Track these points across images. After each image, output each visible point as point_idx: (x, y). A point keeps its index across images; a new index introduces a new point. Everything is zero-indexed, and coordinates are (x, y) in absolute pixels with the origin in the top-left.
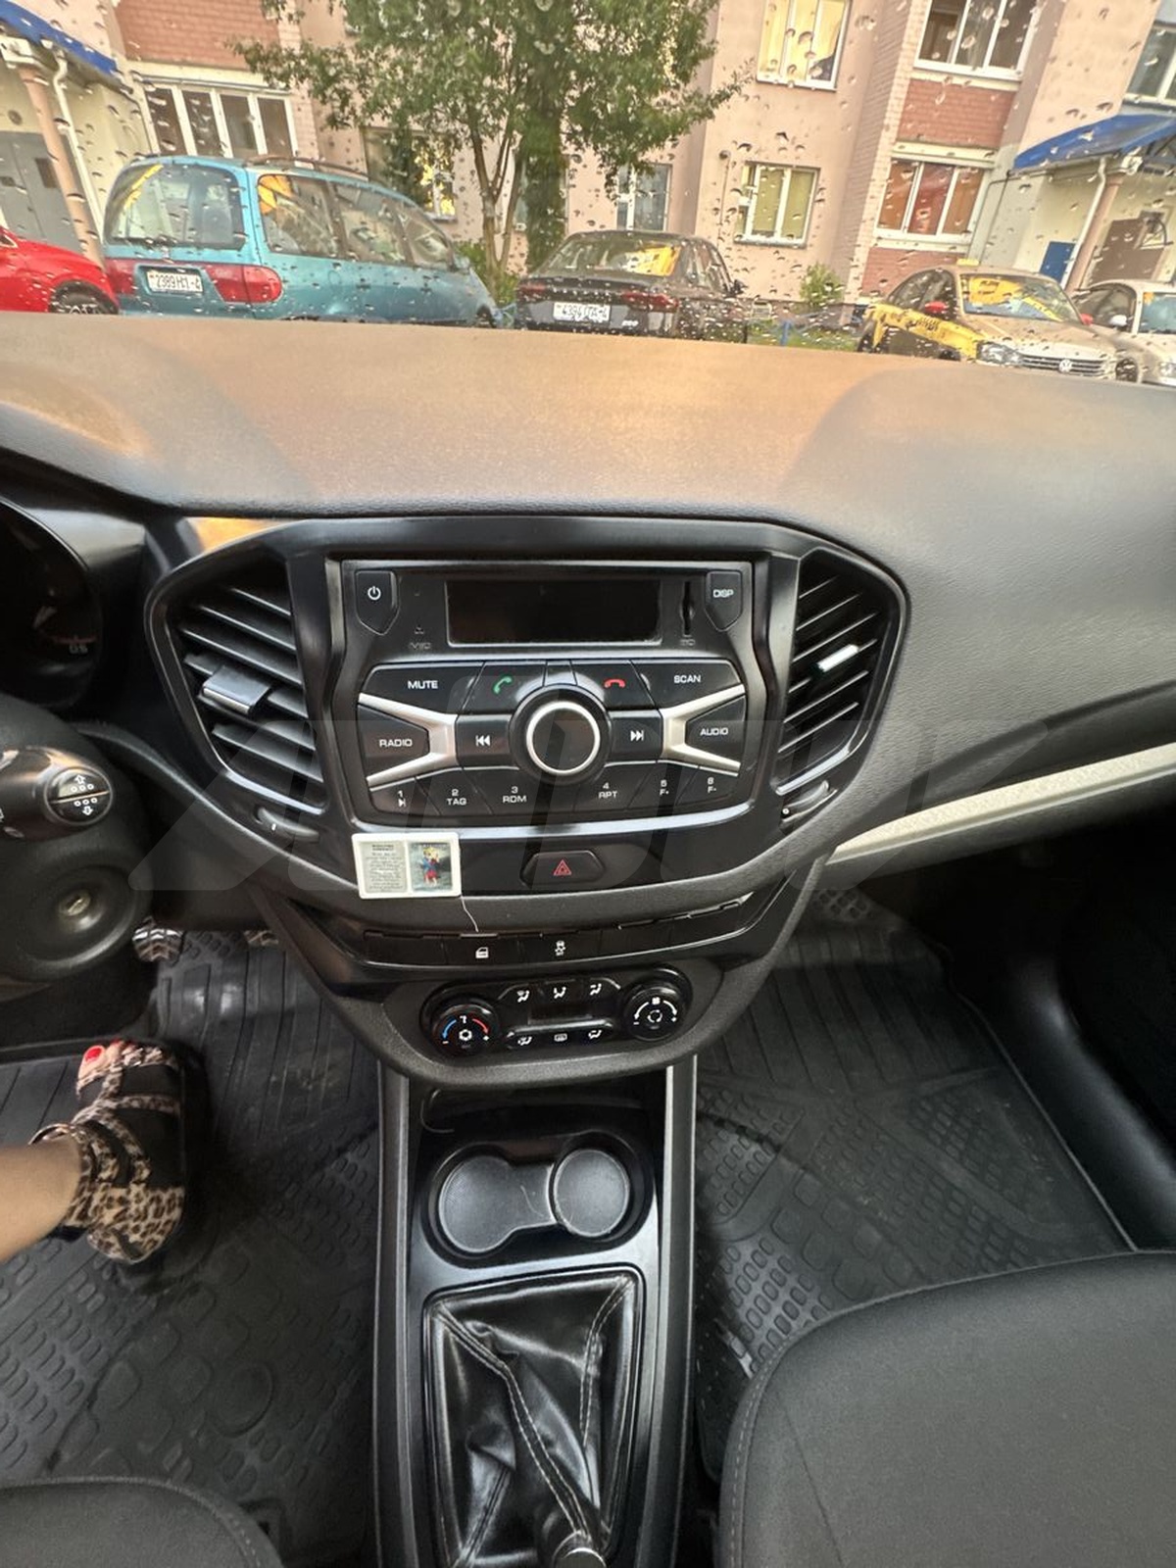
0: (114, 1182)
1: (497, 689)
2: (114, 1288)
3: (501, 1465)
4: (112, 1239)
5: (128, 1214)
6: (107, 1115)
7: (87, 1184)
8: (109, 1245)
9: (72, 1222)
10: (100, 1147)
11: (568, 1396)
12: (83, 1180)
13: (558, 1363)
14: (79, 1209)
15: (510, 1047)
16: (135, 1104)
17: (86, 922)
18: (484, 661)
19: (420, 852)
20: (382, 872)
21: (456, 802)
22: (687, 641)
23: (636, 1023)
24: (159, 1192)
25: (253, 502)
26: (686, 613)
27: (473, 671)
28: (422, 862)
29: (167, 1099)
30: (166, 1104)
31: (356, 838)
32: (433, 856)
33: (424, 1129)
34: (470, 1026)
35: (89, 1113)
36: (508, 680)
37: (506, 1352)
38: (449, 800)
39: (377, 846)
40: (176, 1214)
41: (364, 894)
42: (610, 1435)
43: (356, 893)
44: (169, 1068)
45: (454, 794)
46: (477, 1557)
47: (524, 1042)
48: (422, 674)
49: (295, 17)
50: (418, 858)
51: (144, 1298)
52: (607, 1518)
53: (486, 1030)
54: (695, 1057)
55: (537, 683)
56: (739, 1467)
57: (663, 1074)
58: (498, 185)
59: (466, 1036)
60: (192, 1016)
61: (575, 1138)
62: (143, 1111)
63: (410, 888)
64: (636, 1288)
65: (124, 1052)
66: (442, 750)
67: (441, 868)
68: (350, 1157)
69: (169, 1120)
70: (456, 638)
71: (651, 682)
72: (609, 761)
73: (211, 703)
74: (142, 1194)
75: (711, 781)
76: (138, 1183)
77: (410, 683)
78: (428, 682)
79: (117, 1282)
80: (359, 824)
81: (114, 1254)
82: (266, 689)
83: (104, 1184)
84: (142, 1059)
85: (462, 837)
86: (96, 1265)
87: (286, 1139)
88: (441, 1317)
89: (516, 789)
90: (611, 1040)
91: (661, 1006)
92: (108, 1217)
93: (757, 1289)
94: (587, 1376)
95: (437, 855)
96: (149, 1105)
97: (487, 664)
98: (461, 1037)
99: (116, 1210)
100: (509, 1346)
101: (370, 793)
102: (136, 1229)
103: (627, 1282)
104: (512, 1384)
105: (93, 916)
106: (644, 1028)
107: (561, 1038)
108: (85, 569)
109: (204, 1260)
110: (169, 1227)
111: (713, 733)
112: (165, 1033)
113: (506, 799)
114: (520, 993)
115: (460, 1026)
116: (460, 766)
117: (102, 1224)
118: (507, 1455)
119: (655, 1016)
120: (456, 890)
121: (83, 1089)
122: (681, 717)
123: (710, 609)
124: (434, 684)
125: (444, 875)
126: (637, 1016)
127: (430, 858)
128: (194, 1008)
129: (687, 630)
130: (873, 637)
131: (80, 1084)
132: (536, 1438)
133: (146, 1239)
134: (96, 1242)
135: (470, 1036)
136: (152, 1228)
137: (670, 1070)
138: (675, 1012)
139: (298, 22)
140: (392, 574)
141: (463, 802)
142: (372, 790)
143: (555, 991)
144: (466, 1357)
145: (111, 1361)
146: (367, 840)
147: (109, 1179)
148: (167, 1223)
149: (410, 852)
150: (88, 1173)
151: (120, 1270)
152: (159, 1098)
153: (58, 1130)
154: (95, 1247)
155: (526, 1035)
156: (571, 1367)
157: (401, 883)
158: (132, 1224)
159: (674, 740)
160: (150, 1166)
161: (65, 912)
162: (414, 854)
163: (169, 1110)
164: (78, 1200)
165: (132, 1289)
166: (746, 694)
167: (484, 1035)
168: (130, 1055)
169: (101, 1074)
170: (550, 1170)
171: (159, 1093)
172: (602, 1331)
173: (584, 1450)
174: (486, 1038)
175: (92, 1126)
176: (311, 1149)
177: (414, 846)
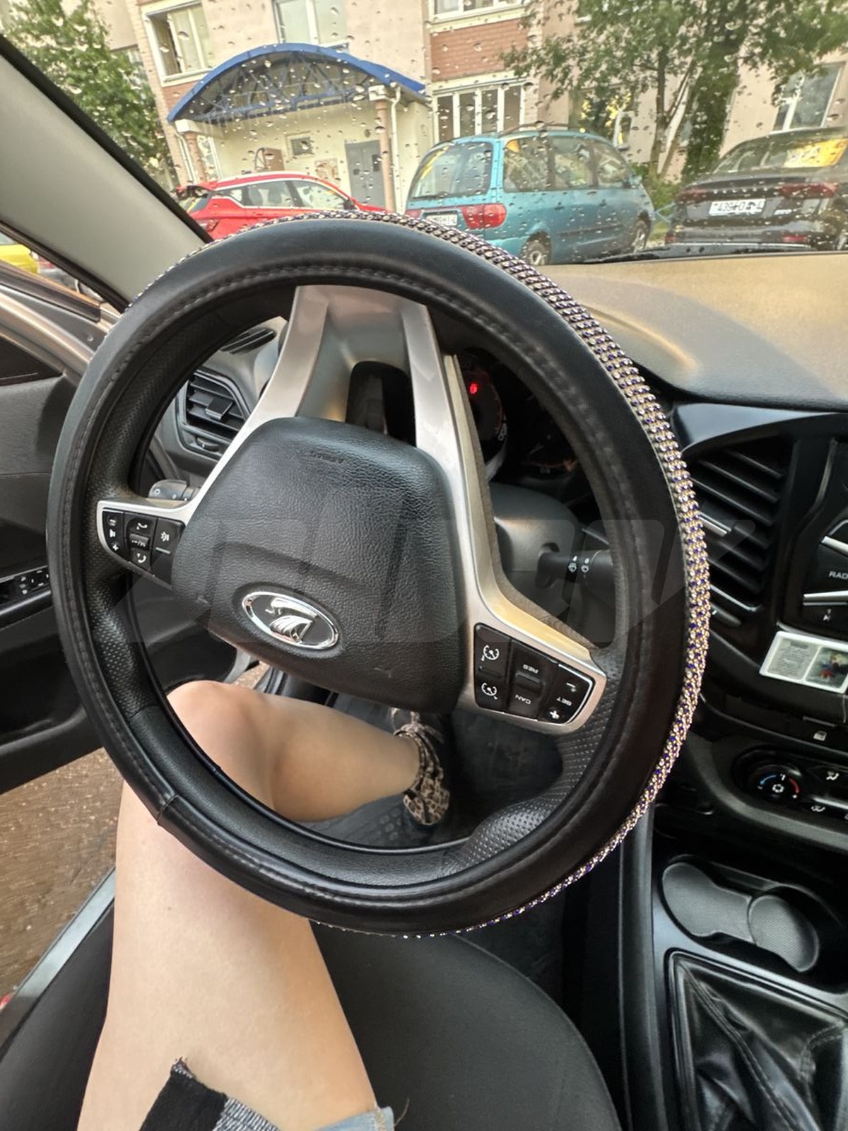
0: (431, 776)
3: (729, 1102)
4: (421, 806)
5: (433, 795)
8: (419, 808)
9: (413, 789)
14: (417, 783)
15: (807, 810)
16: (431, 732)
19: (828, 656)
20: (788, 661)
24: (443, 790)
28: (825, 663)
31: (779, 634)
34: (785, 783)
37: (732, 1019)
39: (796, 644)
40: (447, 806)
41: (764, 673)
43: (757, 671)
47: (817, 809)
49: (542, 22)
50: (825, 660)
53: (797, 791)
58: (671, 114)
59: (778, 789)
63: (803, 678)
74: (439, 788)
76: (439, 781)
80: (785, 627)
81: (418, 815)
83: (427, 775)
88: (682, 970)
92: (425, 793)
94: (802, 1078)
98: (774, 789)
99: (429, 791)
100: (737, 1019)
101: (802, 605)
102: (433, 806)
103: (844, 1027)
114: (831, 774)
115: (778, 780)
120: (843, 689)
125: (838, 676)
127: (833, 663)
132: (779, 1102)
133: (434, 817)
135: (782, 791)
136: (439, 807)
139: (544, 25)
142: (805, 604)
144: (701, 1008)
147: (430, 772)
148: (443, 809)
149: (820, 654)
152: (438, 733)
153: (407, 733)
155: (822, 805)
156: (789, 1064)
157: (798, 673)
158: (433, 802)
160: (444, 773)
162: (823, 656)
164: (418, 778)
167: (795, 793)
170: (748, 900)
172: (812, 1052)
174: (795, 797)
177: (826, 650)
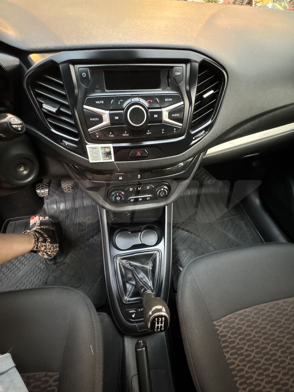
0: (43, 242)
1: (119, 103)
2: (47, 264)
3: (133, 285)
4: (44, 253)
5: (47, 248)
6: (38, 229)
7: (36, 242)
8: (44, 255)
9: (35, 249)
10: (38, 235)
11: (146, 272)
12: (35, 241)
13: (143, 267)
14: (36, 247)
15: (129, 202)
16: (44, 228)
17: (25, 172)
18: (115, 95)
19: (103, 150)
20: (94, 155)
21: (111, 136)
22: (168, 88)
23: (158, 195)
24: (53, 245)
25: (47, 47)
26: (168, 81)
27: (112, 98)
28: (104, 153)
29: (51, 227)
30: (51, 228)
31: (87, 146)
32: (107, 151)
33: (111, 226)
34: (119, 196)
35: (34, 229)
36: (122, 100)
37: (132, 265)
38: (109, 135)
39: (93, 148)
40: (58, 249)
41: (91, 161)
42: (154, 278)
43: (89, 161)
44: (50, 220)
45: (110, 134)
46: (129, 298)
47: (132, 200)
48: (99, 99)
50: (103, 151)
51: (53, 266)
52: (155, 292)
53: (123, 197)
54: (172, 203)
55: (129, 101)
56: (181, 281)
57: (164, 208)
60: (54, 210)
61: (145, 227)
62: (46, 229)
63: (102, 160)
64: (159, 253)
65: (40, 218)
66: (106, 121)
67: (109, 154)
68: (95, 238)
69: (53, 231)
70: (108, 89)
71: (159, 101)
72: (149, 124)
73: (45, 111)
74: (49, 245)
75: (175, 129)
76: (48, 242)
77: (96, 102)
78: (101, 101)
79: (47, 263)
80: (87, 143)
81: (46, 256)
82: (59, 106)
83: (40, 242)
84: (44, 219)
85: (113, 146)
86: (42, 260)
87: (80, 235)
88: (118, 260)
89: (126, 132)
90: (152, 200)
91: (164, 191)
92: (43, 249)
93: (186, 259)
94: (150, 269)
95: (107, 150)
96: (47, 228)
97: (116, 96)
98: (117, 199)
99: (44, 247)
100: (132, 264)
101: (89, 134)
102: (49, 251)
103: (157, 252)
104: (134, 271)
105: (26, 171)
106: (159, 197)
107: (140, 200)
108: (6, 71)
109: (65, 258)
110: (56, 252)
111: (175, 115)
112: (48, 214)
113: (124, 135)
114: (130, 189)
115: (117, 196)
116: (111, 126)
117: (41, 250)
118: (134, 283)
119: (162, 193)
120: (113, 160)
121: (32, 226)
122: (167, 111)
123: (175, 79)
124: (103, 102)
125: (110, 156)
126: (158, 193)
127: (106, 151)
128: (54, 209)
129: (168, 86)
130: (218, 89)
131: (31, 225)
132: (139, 278)
133: (52, 254)
134: (41, 254)
135: (119, 199)
136: (53, 251)
137: (166, 207)
138: (167, 192)
140: (88, 69)
141: (113, 136)
142: (90, 133)
143: (139, 188)
144: (124, 267)
145: (48, 277)
146: (89, 147)
147: (41, 241)
148: (56, 251)
149: (101, 150)
150: (36, 240)
151: (47, 260)
152: (49, 227)
153: (28, 232)
154: (41, 256)
155: (132, 199)
156: (146, 268)
157: (99, 158)
158: (48, 250)
159: (165, 118)
160: (50, 239)
161: (19, 170)
162: (102, 150)
163: (52, 229)
164: (35, 245)
165: (51, 264)
166: (184, 104)
167: (123, 198)
168: (41, 218)
169: (35, 222)
170: (140, 233)
171: (49, 226)
172: (152, 262)
173: (149, 281)
174: (123, 199)
175: (35, 231)
176: (85, 237)
177: (102, 148)
